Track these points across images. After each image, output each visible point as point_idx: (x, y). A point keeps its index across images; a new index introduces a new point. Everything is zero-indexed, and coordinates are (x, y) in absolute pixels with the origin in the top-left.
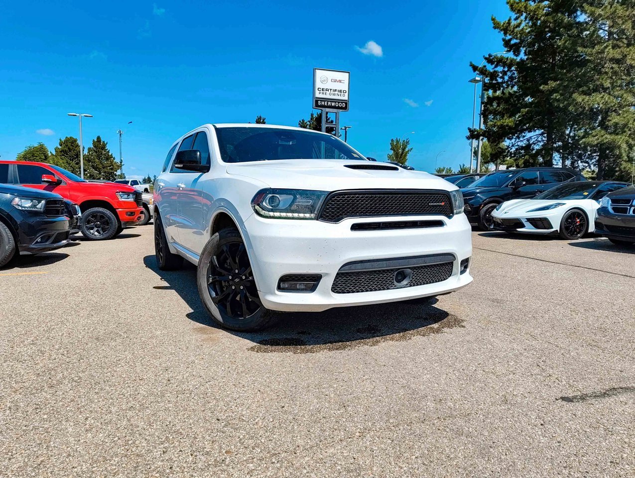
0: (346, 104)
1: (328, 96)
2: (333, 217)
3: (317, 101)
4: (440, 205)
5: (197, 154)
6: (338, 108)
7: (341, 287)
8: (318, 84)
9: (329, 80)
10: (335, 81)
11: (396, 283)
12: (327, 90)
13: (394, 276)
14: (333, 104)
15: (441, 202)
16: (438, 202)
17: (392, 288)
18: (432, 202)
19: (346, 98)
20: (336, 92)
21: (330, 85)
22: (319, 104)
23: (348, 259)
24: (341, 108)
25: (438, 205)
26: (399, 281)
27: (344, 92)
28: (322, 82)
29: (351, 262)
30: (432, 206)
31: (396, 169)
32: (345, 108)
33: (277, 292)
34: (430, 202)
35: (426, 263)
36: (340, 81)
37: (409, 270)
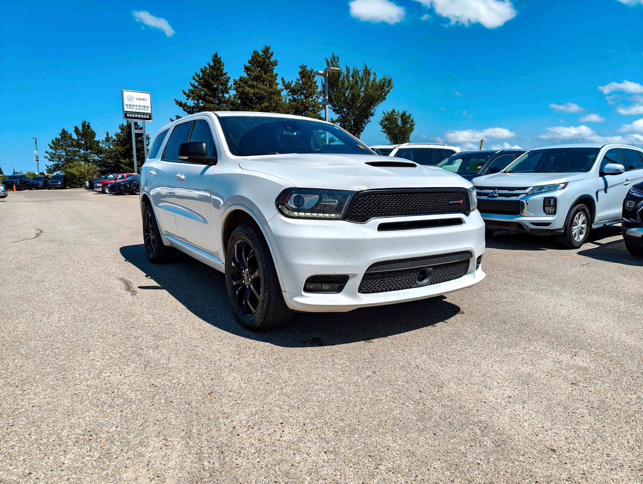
0: (150, 116)
1: (134, 110)
2: (359, 217)
3: (126, 114)
4: (459, 203)
5: (202, 146)
6: (144, 119)
7: (367, 287)
8: (126, 102)
9: (135, 99)
10: (140, 99)
11: (418, 282)
12: (134, 106)
13: (416, 275)
14: (139, 116)
15: (460, 200)
16: (457, 200)
17: (415, 286)
18: (452, 201)
19: (149, 111)
20: (141, 107)
21: (135, 102)
22: (128, 115)
23: (376, 259)
24: (147, 119)
25: (457, 203)
26: (421, 280)
27: (148, 107)
28: (129, 100)
29: (378, 263)
30: (452, 204)
31: (414, 166)
32: (150, 119)
33: (303, 293)
34: (449, 200)
35: (446, 261)
36: (144, 100)
37: (431, 269)
